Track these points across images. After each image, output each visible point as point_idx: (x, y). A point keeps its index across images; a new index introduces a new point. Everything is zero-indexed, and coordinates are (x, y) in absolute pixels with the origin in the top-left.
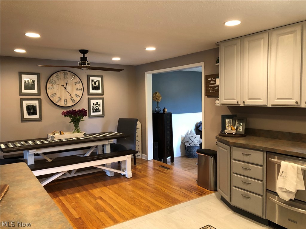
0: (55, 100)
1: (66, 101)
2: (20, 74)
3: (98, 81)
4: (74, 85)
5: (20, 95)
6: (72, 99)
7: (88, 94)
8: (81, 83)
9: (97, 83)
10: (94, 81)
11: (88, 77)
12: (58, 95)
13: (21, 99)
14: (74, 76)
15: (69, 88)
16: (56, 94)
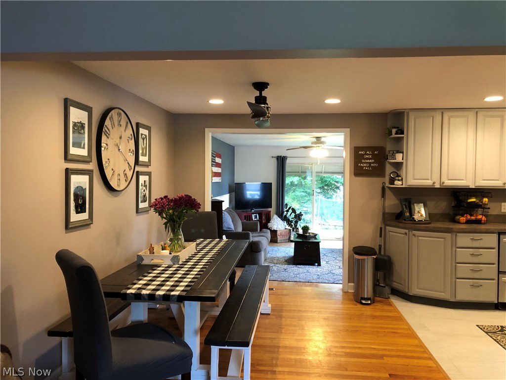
0: (109, 175)
1: (119, 177)
2: (69, 104)
3: (146, 137)
4: (127, 142)
6: (125, 173)
7: (138, 164)
8: (133, 139)
9: (145, 142)
10: (142, 137)
11: (139, 127)
12: (112, 164)
16: (110, 162)
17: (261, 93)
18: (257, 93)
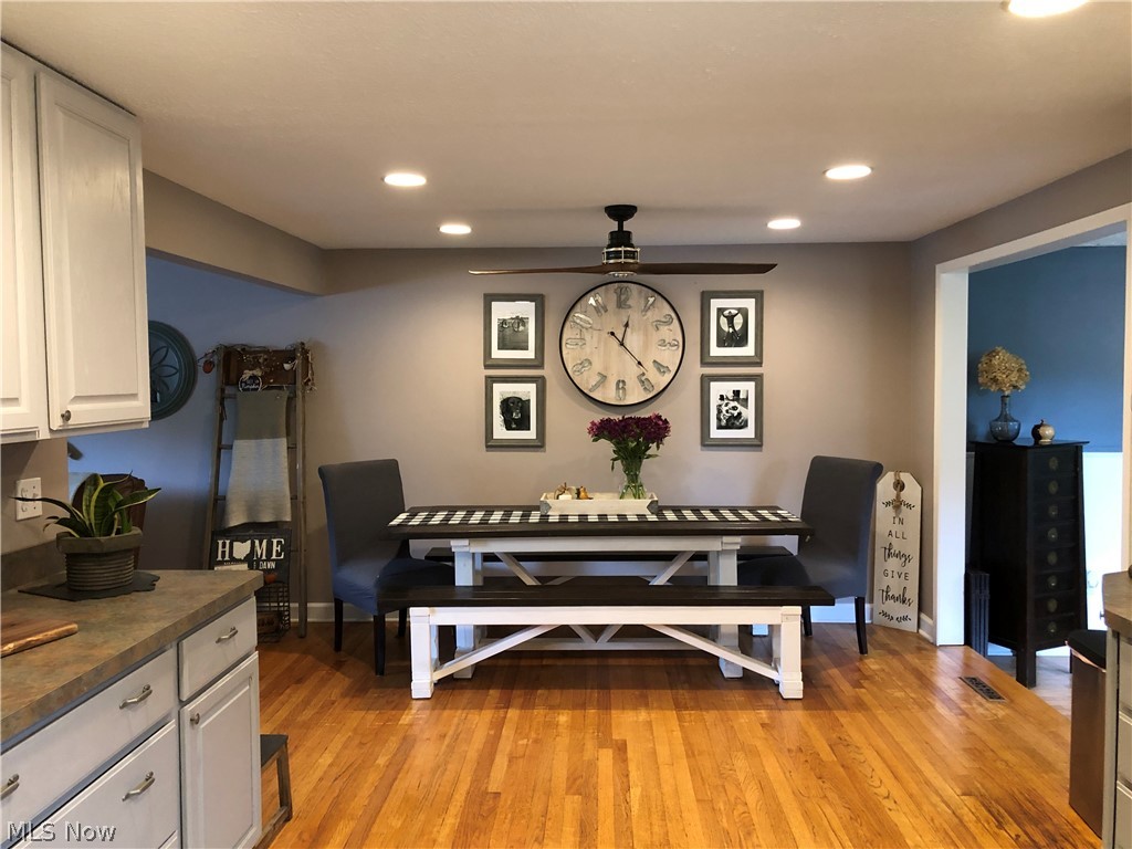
0: (588, 383)
1: (621, 385)
2: (489, 299)
3: (744, 312)
4: (651, 329)
5: (487, 367)
6: (643, 378)
7: (704, 363)
8: (676, 321)
9: (738, 321)
10: (726, 313)
11: (706, 298)
12: (597, 366)
13: (487, 377)
14: (651, 300)
15: (633, 340)
16: (590, 363)
17: (621, 226)
18: (614, 226)
